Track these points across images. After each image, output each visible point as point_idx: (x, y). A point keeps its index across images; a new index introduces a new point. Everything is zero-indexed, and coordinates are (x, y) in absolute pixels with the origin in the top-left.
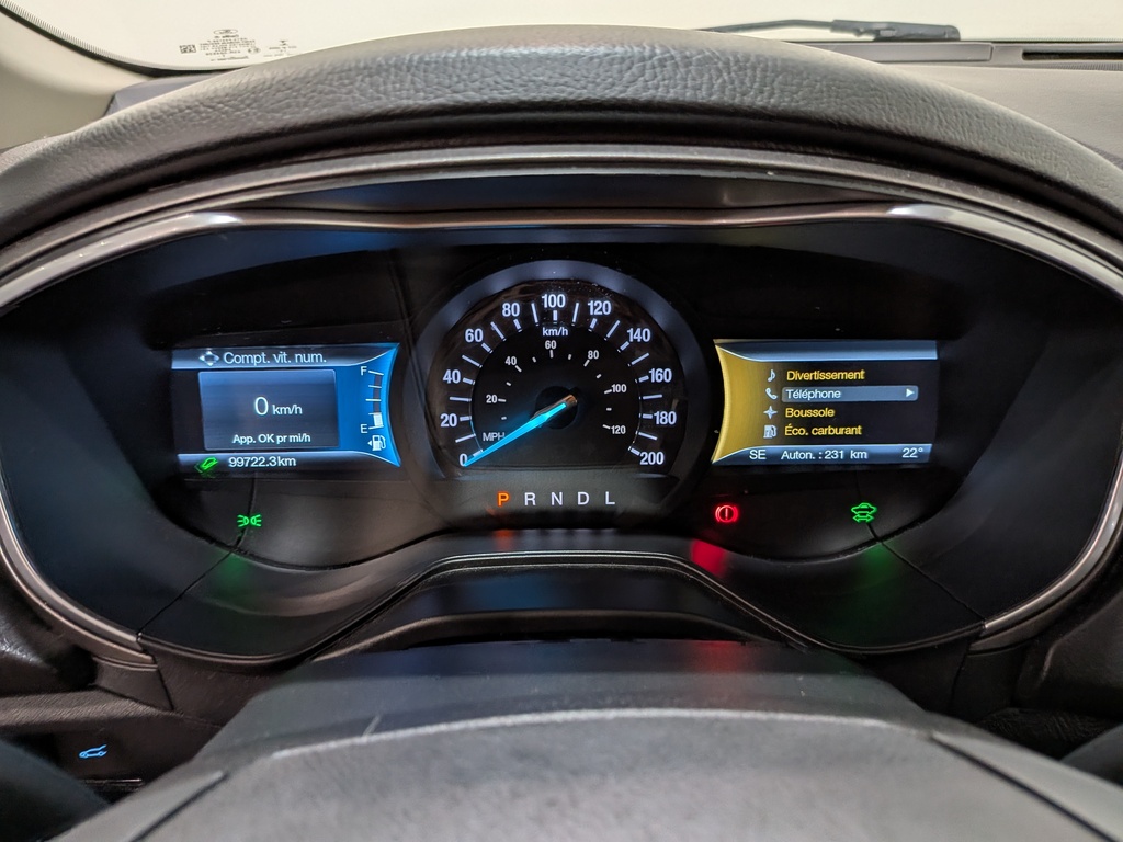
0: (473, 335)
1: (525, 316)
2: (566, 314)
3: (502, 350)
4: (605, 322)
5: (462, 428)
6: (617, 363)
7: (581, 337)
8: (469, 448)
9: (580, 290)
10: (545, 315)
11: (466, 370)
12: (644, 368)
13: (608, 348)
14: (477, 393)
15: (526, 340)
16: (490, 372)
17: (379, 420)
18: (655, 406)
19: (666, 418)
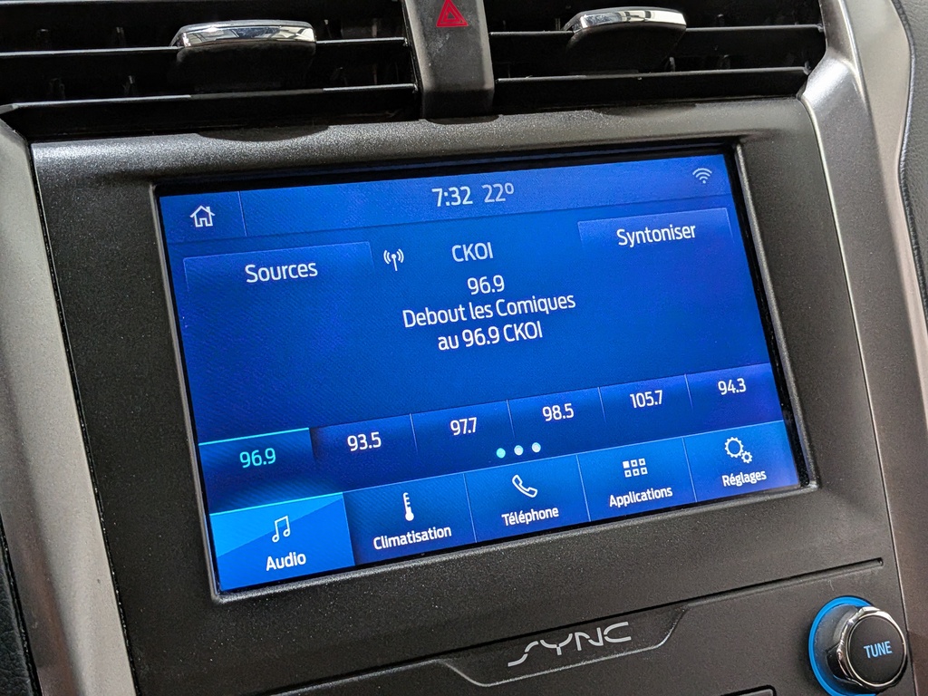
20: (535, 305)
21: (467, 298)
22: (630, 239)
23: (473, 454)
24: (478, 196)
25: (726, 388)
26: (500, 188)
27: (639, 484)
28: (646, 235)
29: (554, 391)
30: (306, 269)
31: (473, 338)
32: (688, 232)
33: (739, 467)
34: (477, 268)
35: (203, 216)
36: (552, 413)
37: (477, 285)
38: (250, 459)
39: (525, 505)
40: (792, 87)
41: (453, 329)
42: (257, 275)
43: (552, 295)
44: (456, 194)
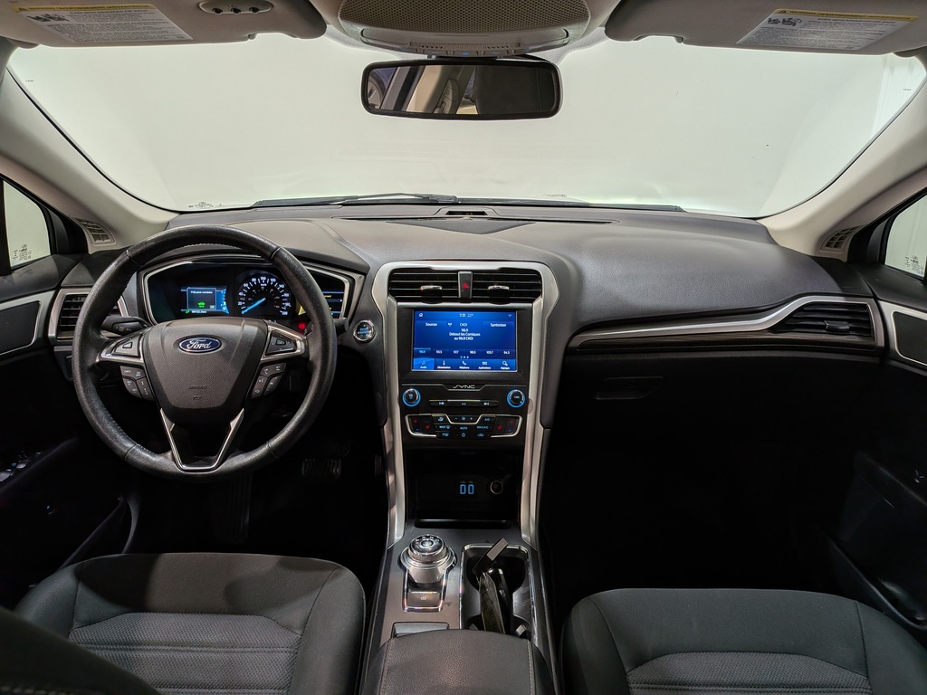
0: (246, 285)
1: (257, 281)
2: (266, 281)
3: (252, 288)
4: (274, 283)
5: (243, 305)
6: (277, 292)
7: (269, 286)
8: (244, 309)
9: (269, 277)
10: (261, 281)
11: (244, 293)
12: (283, 293)
13: (275, 289)
14: (247, 297)
15: (257, 286)
16: (249, 293)
17: (225, 303)
18: (285, 302)
19: (288, 304)
20: (473, 334)
21: (461, 332)
22: (493, 325)
23: (457, 356)
24: (467, 315)
25: (505, 353)
26: (471, 315)
27: (485, 366)
28: (496, 325)
29: (473, 349)
30: (436, 325)
31: (461, 338)
32: (505, 325)
33: (504, 366)
34: (463, 327)
35: (421, 315)
36: (472, 352)
37: (463, 330)
38: (421, 352)
39: (464, 366)
40: (532, 301)
41: (457, 337)
42: (427, 325)
43: (476, 333)
44: (463, 315)
